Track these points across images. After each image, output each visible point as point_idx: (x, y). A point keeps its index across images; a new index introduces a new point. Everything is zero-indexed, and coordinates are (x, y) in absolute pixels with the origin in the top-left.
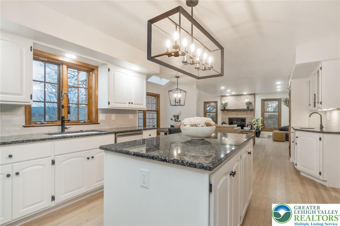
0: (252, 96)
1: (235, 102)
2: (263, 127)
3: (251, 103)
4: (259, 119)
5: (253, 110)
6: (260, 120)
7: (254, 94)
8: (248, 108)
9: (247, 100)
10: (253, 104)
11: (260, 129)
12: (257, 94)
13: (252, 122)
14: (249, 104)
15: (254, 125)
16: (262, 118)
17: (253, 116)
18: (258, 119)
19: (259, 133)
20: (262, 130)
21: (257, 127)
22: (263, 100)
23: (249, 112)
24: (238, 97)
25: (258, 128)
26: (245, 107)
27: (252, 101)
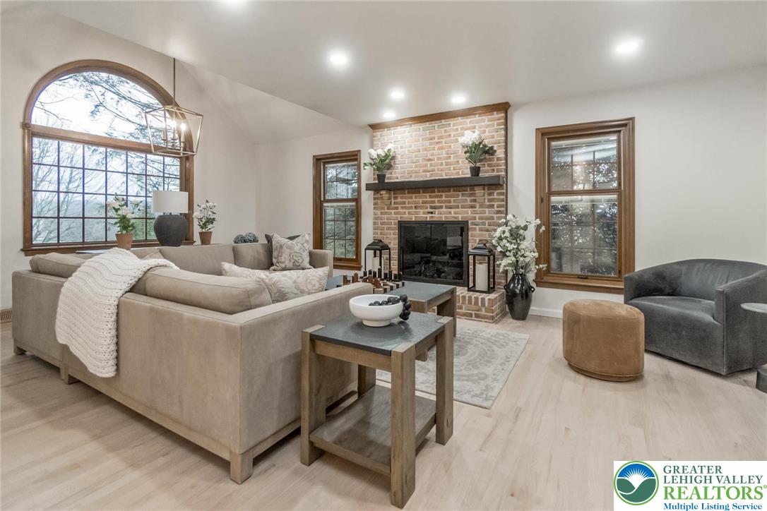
0: (496, 115)
1: (426, 150)
2: (543, 266)
3: (490, 152)
4: (525, 228)
5: (497, 184)
6: (530, 234)
7: (504, 108)
8: (476, 171)
9: (470, 137)
10: (500, 153)
11: (531, 277)
12: (520, 105)
13: (494, 242)
14: (480, 152)
15: (504, 254)
16: (538, 221)
17: (499, 212)
18: (518, 227)
19: (527, 294)
20: (540, 282)
21: (516, 265)
22: (543, 134)
23: (479, 191)
24: (436, 124)
25: (522, 271)
26: (464, 171)
27: (496, 139)
